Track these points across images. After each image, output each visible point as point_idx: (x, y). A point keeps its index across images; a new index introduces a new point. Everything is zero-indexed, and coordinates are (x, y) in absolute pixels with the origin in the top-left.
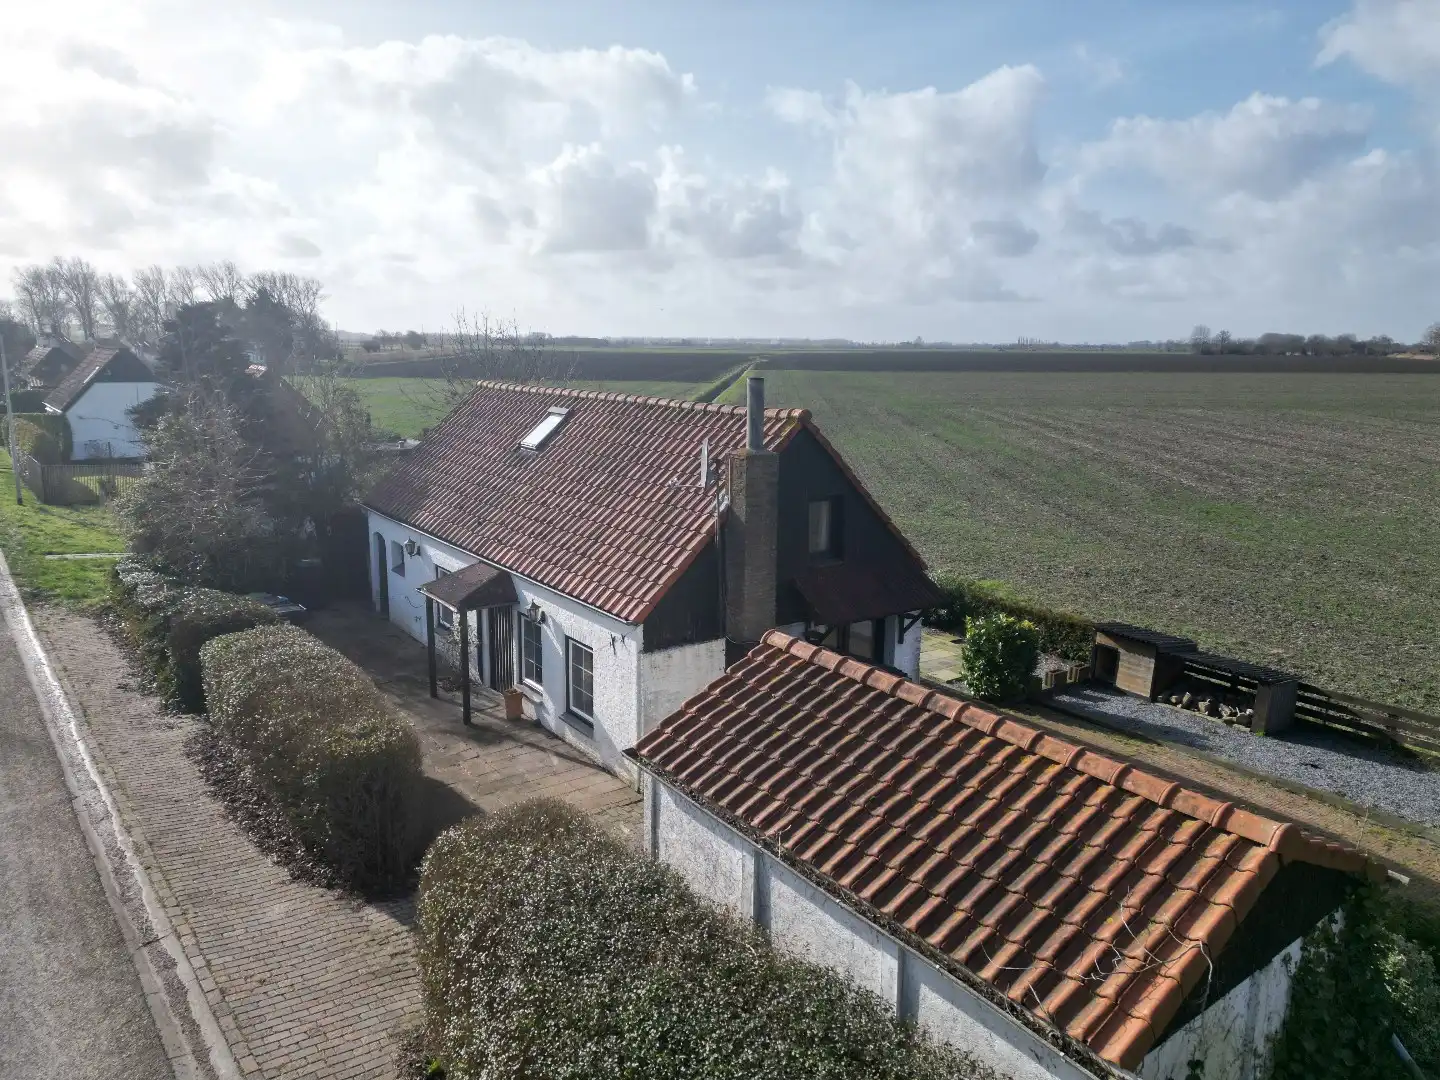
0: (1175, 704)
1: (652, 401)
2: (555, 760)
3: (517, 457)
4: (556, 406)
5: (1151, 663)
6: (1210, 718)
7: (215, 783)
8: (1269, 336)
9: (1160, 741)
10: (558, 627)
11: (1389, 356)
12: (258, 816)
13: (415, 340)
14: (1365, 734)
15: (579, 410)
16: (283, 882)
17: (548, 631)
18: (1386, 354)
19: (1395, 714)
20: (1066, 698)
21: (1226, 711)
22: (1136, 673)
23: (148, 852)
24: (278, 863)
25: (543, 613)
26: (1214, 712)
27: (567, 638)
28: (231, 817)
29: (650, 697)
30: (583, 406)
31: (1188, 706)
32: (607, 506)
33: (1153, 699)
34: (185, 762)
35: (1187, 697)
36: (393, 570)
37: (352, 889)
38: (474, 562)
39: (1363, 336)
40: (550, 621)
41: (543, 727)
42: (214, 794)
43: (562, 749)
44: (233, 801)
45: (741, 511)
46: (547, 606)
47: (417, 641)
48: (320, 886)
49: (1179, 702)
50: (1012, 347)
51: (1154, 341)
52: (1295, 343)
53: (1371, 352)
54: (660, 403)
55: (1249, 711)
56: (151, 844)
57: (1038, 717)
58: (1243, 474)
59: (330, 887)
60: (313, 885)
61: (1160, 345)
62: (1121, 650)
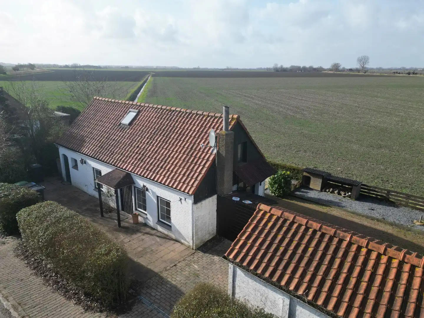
0: (328, 192)
1: (173, 109)
2: (158, 239)
3: (120, 128)
4: (132, 108)
5: (321, 181)
6: (338, 196)
7: (34, 269)
8: (292, 66)
9: (331, 206)
10: (153, 193)
11: (322, 72)
12: (59, 282)
13: (32, 66)
14: (379, 197)
15: (142, 110)
16: (82, 313)
17: (149, 194)
18: (321, 71)
19: (389, 192)
20: (298, 193)
21: (342, 193)
22: (316, 184)
23: (20, 309)
24: (76, 304)
25: (147, 188)
26: (339, 194)
27: (158, 197)
28: (47, 284)
29: (197, 218)
30: (143, 109)
31: (332, 192)
32: (166, 149)
33: (321, 191)
34: (17, 260)
35: (331, 190)
36: (72, 168)
37: (110, 311)
38: (114, 169)
39: (315, 66)
40: (150, 191)
41: (148, 226)
42: (36, 274)
43: (158, 234)
44: (45, 276)
45: (223, 153)
46: (148, 186)
47: (86, 193)
48: (97, 312)
49: (329, 191)
50: (225, 69)
51: (263, 67)
52: (299, 68)
53: (318, 71)
54: (177, 109)
55: (350, 193)
56: (20, 304)
57: (294, 201)
58: (303, 110)
59: (101, 312)
60: (94, 312)
61: (264, 69)
62: (311, 177)
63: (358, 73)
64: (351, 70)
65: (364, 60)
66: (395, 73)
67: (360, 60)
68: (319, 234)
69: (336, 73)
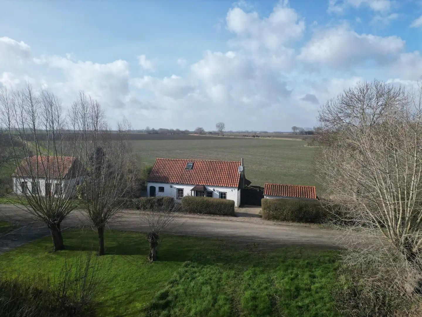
11: (189, 135)
17: (215, 192)
27: (220, 192)
36: (159, 192)
38: (195, 186)
63: (218, 136)
64: (210, 133)
65: (221, 126)
66: (244, 136)
67: (218, 126)
68: (283, 186)
69: (200, 135)
